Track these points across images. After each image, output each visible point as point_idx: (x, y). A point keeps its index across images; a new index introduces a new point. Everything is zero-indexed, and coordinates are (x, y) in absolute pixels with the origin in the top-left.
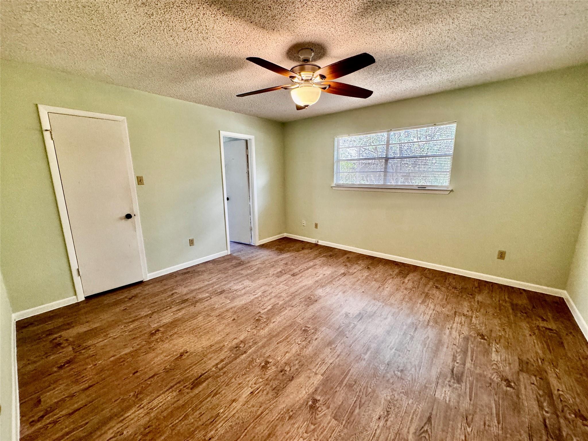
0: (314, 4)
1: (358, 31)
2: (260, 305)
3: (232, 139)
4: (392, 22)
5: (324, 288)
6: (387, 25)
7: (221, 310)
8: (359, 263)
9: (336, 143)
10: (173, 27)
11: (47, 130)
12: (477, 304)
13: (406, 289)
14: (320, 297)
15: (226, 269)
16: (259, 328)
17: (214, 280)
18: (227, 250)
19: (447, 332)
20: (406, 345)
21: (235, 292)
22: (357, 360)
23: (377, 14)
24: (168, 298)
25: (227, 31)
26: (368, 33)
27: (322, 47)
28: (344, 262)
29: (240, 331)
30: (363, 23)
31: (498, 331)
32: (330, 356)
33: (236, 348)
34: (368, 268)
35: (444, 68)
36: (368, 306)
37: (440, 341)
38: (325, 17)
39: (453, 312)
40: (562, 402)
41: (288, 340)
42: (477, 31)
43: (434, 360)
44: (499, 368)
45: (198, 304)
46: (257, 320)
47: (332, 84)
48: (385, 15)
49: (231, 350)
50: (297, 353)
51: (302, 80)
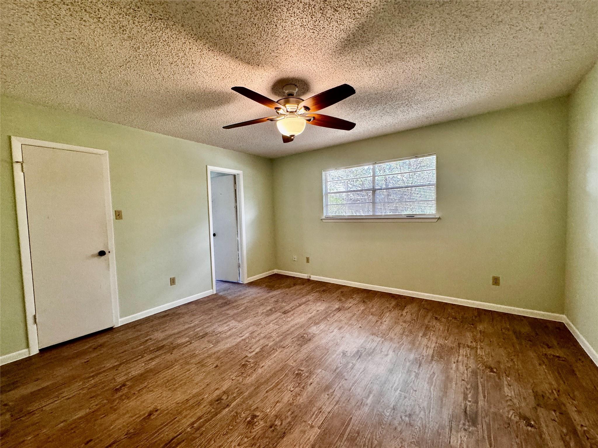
0: (295, 41)
1: (338, 68)
2: (248, 348)
3: (220, 174)
4: (369, 60)
5: (318, 325)
6: (364, 63)
7: (202, 356)
8: (353, 296)
9: (324, 177)
10: (159, 61)
11: (17, 162)
12: (479, 334)
13: (405, 322)
14: (314, 336)
15: (210, 309)
16: (245, 375)
17: (196, 322)
18: (212, 289)
19: (454, 366)
20: (412, 383)
21: (219, 335)
22: (358, 406)
23: (354, 52)
24: (140, 346)
25: (213, 66)
26: (347, 70)
27: (305, 83)
28: (338, 297)
29: (223, 379)
30: (342, 60)
31: (506, 363)
32: (327, 404)
33: (217, 400)
34: (364, 302)
35: (419, 104)
36: (367, 343)
37: (448, 377)
38: (307, 54)
39: (456, 344)
40: (589, 439)
41: (279, 387)
42: (445, 70)
43: (444, 399)
44: (515, 404)
45: (175, 352)
46: (243, 365)
47: (316, 116)
48: (362, 53)
49: (211, 403)
50: (290, 402)
51: (287, 112)
